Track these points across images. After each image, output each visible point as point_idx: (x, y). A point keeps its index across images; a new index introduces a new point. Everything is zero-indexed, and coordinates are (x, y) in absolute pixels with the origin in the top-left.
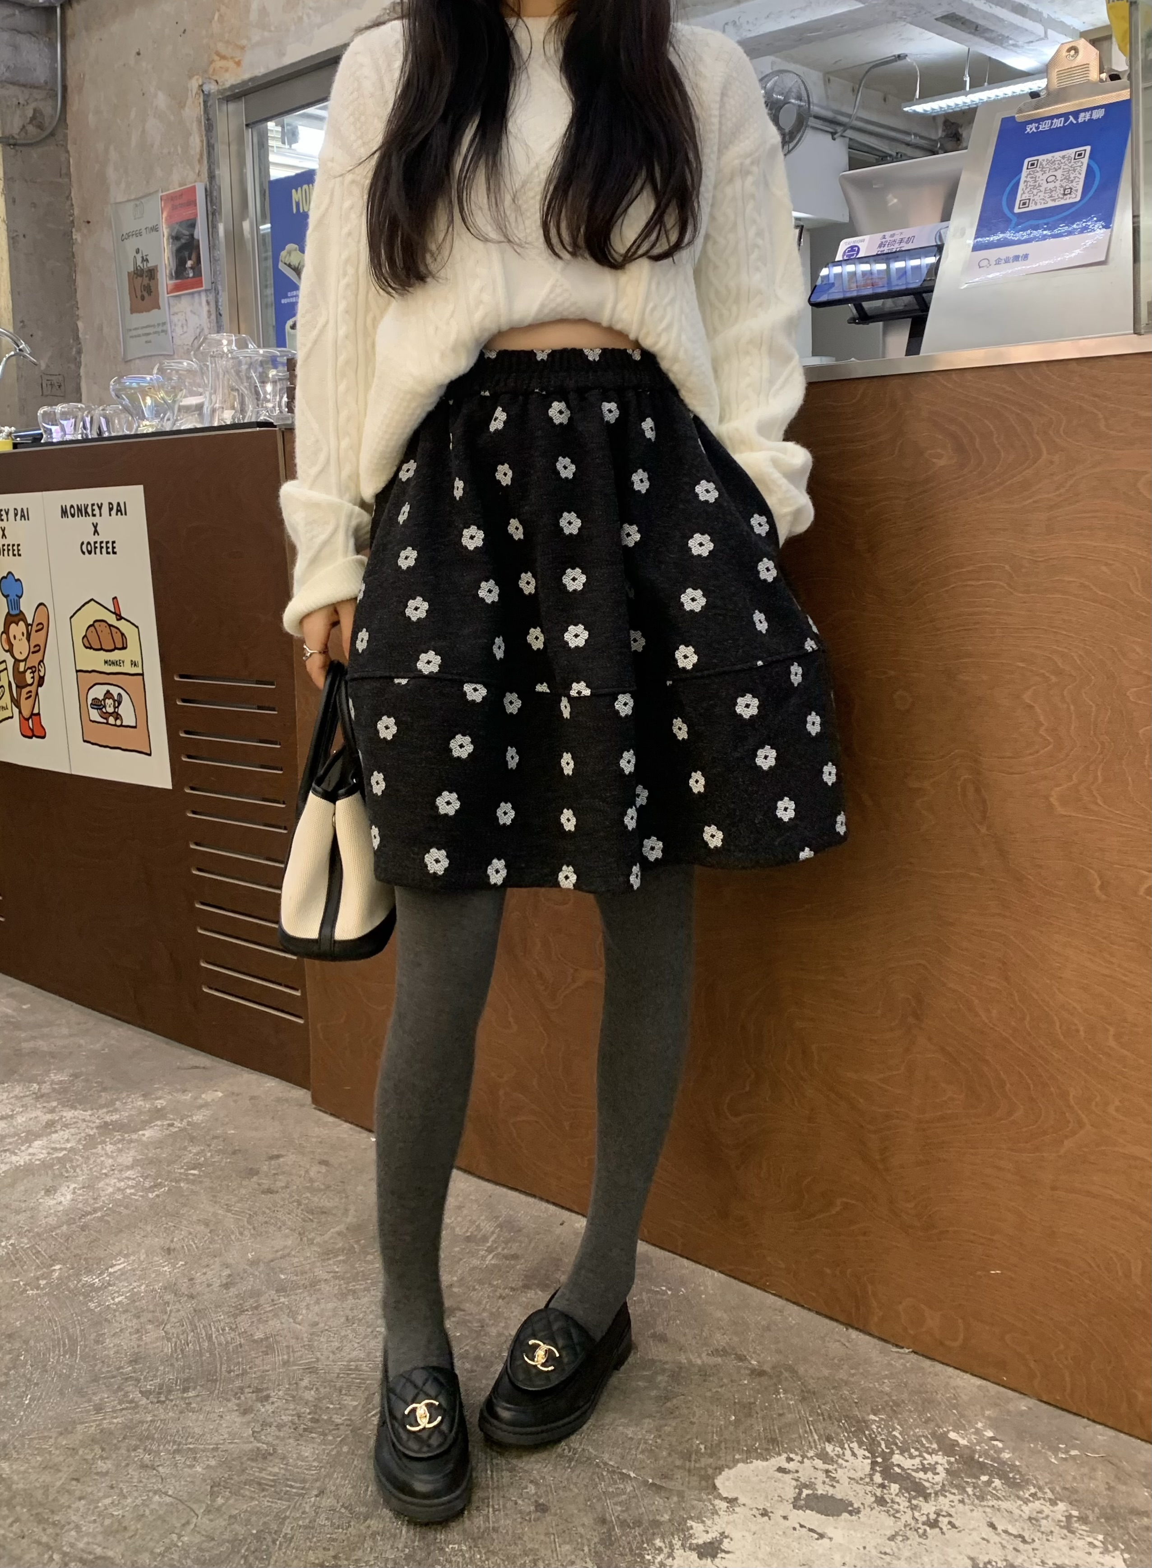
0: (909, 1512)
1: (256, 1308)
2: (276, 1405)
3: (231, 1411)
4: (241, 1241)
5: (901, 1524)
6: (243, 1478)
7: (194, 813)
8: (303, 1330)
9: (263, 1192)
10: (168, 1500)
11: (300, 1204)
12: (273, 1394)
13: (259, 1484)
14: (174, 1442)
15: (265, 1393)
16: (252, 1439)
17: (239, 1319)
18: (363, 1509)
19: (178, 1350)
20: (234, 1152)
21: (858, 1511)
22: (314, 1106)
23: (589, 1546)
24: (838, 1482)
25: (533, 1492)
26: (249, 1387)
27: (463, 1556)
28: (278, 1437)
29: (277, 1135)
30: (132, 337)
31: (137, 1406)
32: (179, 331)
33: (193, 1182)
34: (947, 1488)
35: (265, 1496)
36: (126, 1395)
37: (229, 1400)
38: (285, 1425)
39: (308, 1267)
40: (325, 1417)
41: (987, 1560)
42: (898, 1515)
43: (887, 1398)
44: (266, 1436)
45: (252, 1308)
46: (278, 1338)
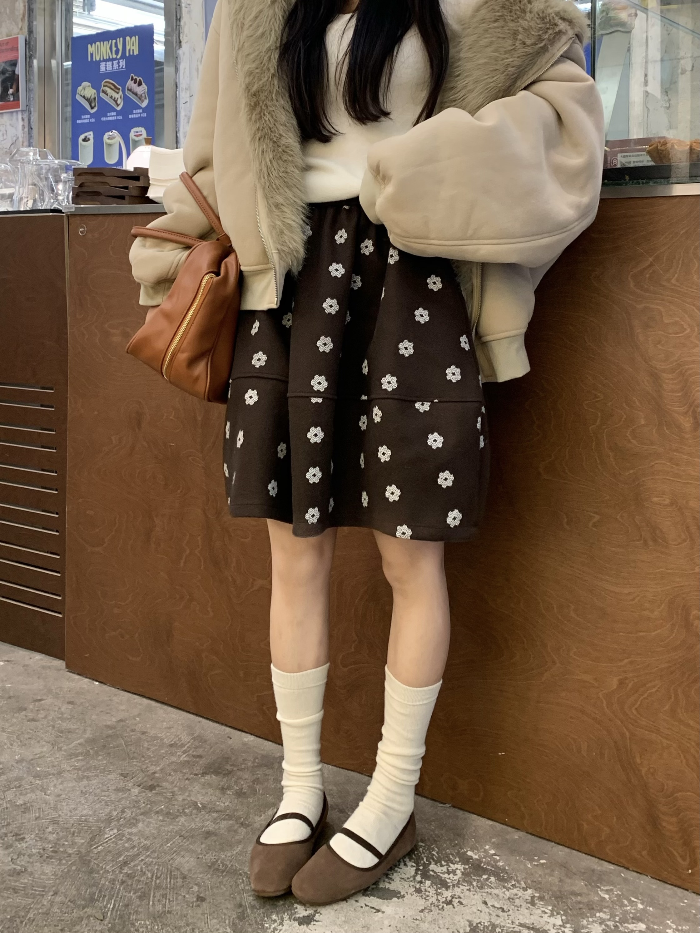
0: (435, 896)
1: (19, 787)
2: (29, 843)
4: (11, 749)
5: (428, 903)
9: (29, 721)
11: (53, 727)
12: (27, 836)
13: (14, 889)
15: (22, 836)
16: (11, 863)
17: (7, 793)
18: (83, 903)
20: (10, 697)
21: (403, 897)
22: (67, 670)
23: (229, 920)
24: (393, 880)
25: (197, 890)
26: (11, 832)
27: (147, 928)
28: (28, 862)
29: (41, 687)
34: (460, 883)
35: (17, 896)
38: (34, 855)
39: (56, 763)
40: (61, 850)
41: (478, 922)
42: (427, 898)
43: (432, 833)
44: (20, 861)
45: (16, 787)
46: (33, 804)
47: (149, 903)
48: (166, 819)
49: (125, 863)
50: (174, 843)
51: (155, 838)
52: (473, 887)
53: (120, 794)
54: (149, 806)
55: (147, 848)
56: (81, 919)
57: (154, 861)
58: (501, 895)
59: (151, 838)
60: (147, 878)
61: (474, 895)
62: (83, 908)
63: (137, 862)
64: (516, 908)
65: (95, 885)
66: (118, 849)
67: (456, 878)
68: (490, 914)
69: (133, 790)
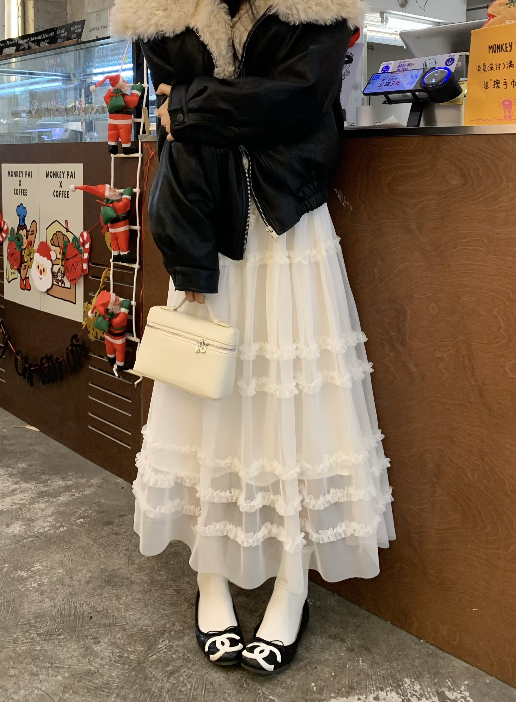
3: (80, 648)
6: (80, 684)
8: (122, 608)
10: (42, 692)
14: (49, 662)
19: (59, 613)
31: (34, 641)
33: (80, 526)
36: (30, 635)
37: (79, 642)
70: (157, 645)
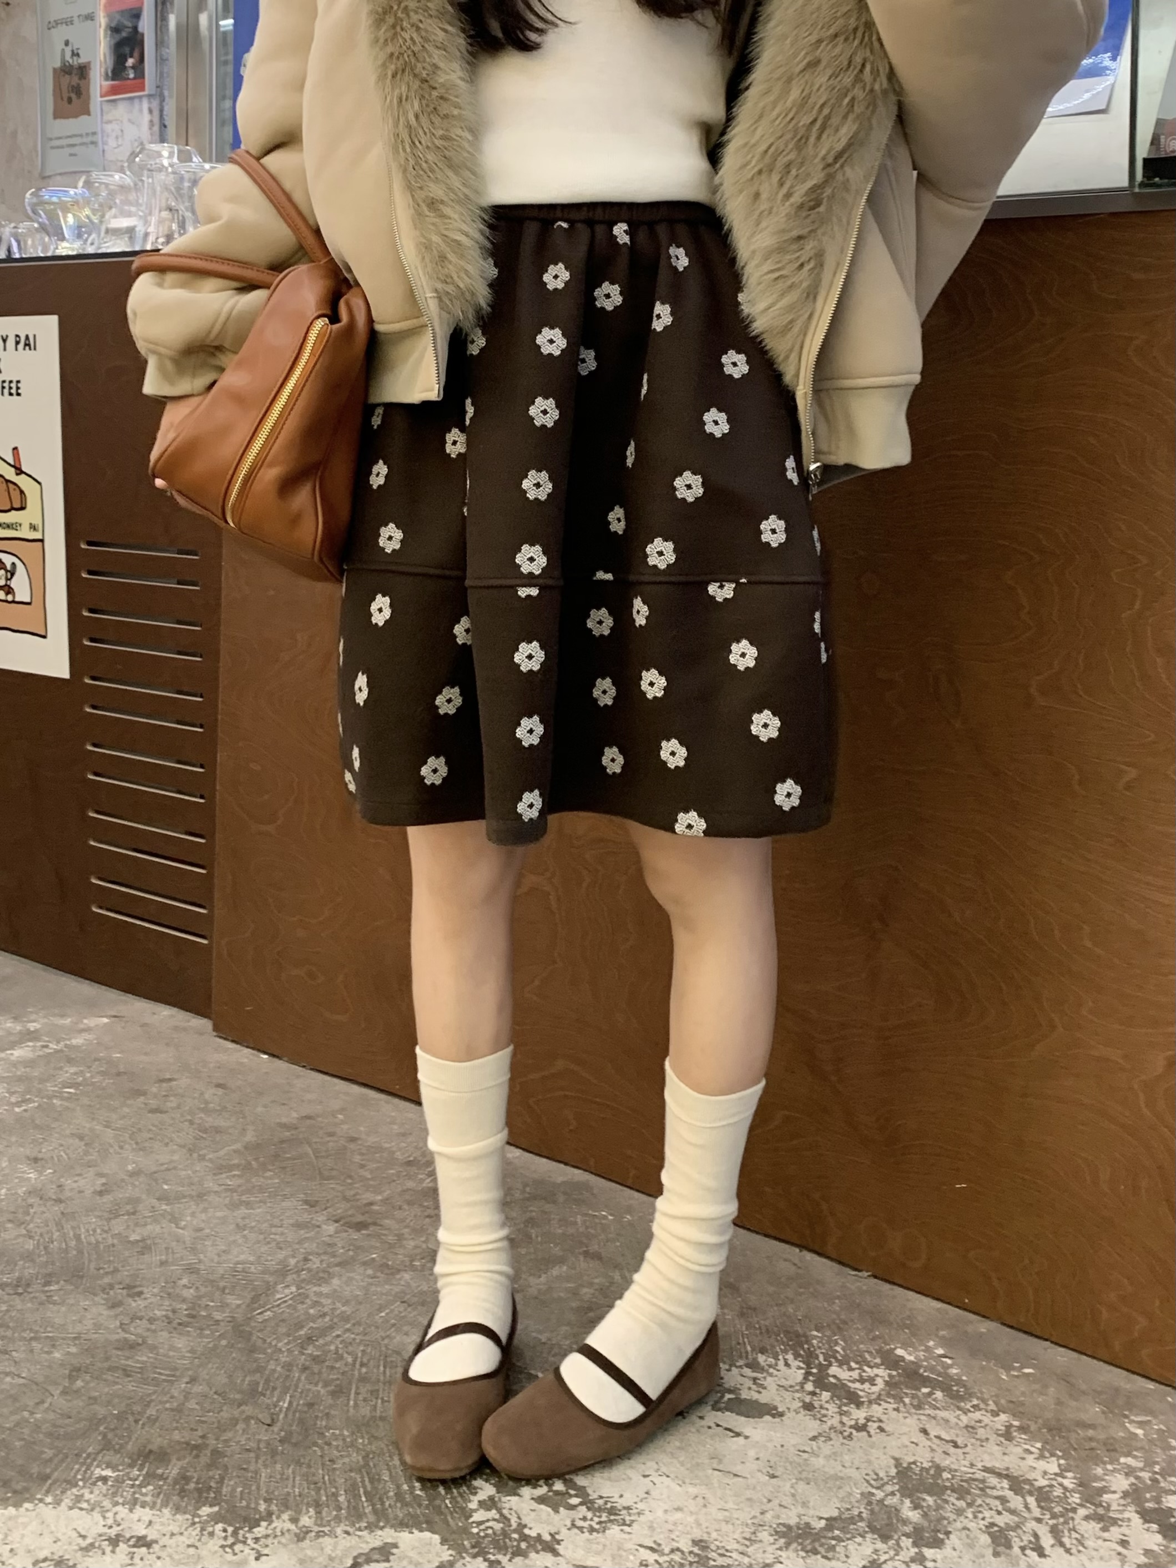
0: (837, 1417)
1: (134, 1213)
2: (149, 1301)
3: (95, 1304)
4: (120, 1154)
5: (826, 1427)
6: (106, 1365)
7: (94, 707)
8: (187, 1234)
9: (150, 1111)
10: (22, 1381)
12: (145, 1290)
13: (124, 1370)
14: (31, 1330)
15: (137, 1290)
16: (120, 1331)
17: (113, 1222)
18: (238, 1396)
19: (42, 1248)
20: (119, 1074)
21: (781, 1415)
22: (215, 1034)
24: (765, 1388)
26: (120, 1283)
27: (344, 1440)
28: (148, 1330)
29: (171, 1060)
30: (52, 148)
32: (112, 143)
33: (68, 1099)
34: (882, 1397)
35: (130, 1381)
37: (95, 1295)
38: (158, 1319)
39: (196, 1180)
40: (204, 1313)
41: (912, 1460)
42: (824, 1419)
43: (834, 1316)
44: (135, 1328)
45: (128, 1214)
46: (157, 1241)
47: (348, 1403)
48: (379, 1274)
49: (310, 1339)
50: (392, 1311)
51: (360, 1303)
52: (905, 1405)
53: (302, 1232)
54: (351, 1253)
55: (345, 1318)
56: (234, 1421)
57: (358, 1338)
58: (954, 1420)
59: (353, 1303)
60: (346, 1365)
61: (905, 1418)
62: (240, 1405)
63: (328, 1339)
64: (978, 1443)
65: (260, 1370)
66: (298, 1317)
67: (875, 1389)
68: (933, 1450)
69: (324, 1227)
70: (273, 1294)
